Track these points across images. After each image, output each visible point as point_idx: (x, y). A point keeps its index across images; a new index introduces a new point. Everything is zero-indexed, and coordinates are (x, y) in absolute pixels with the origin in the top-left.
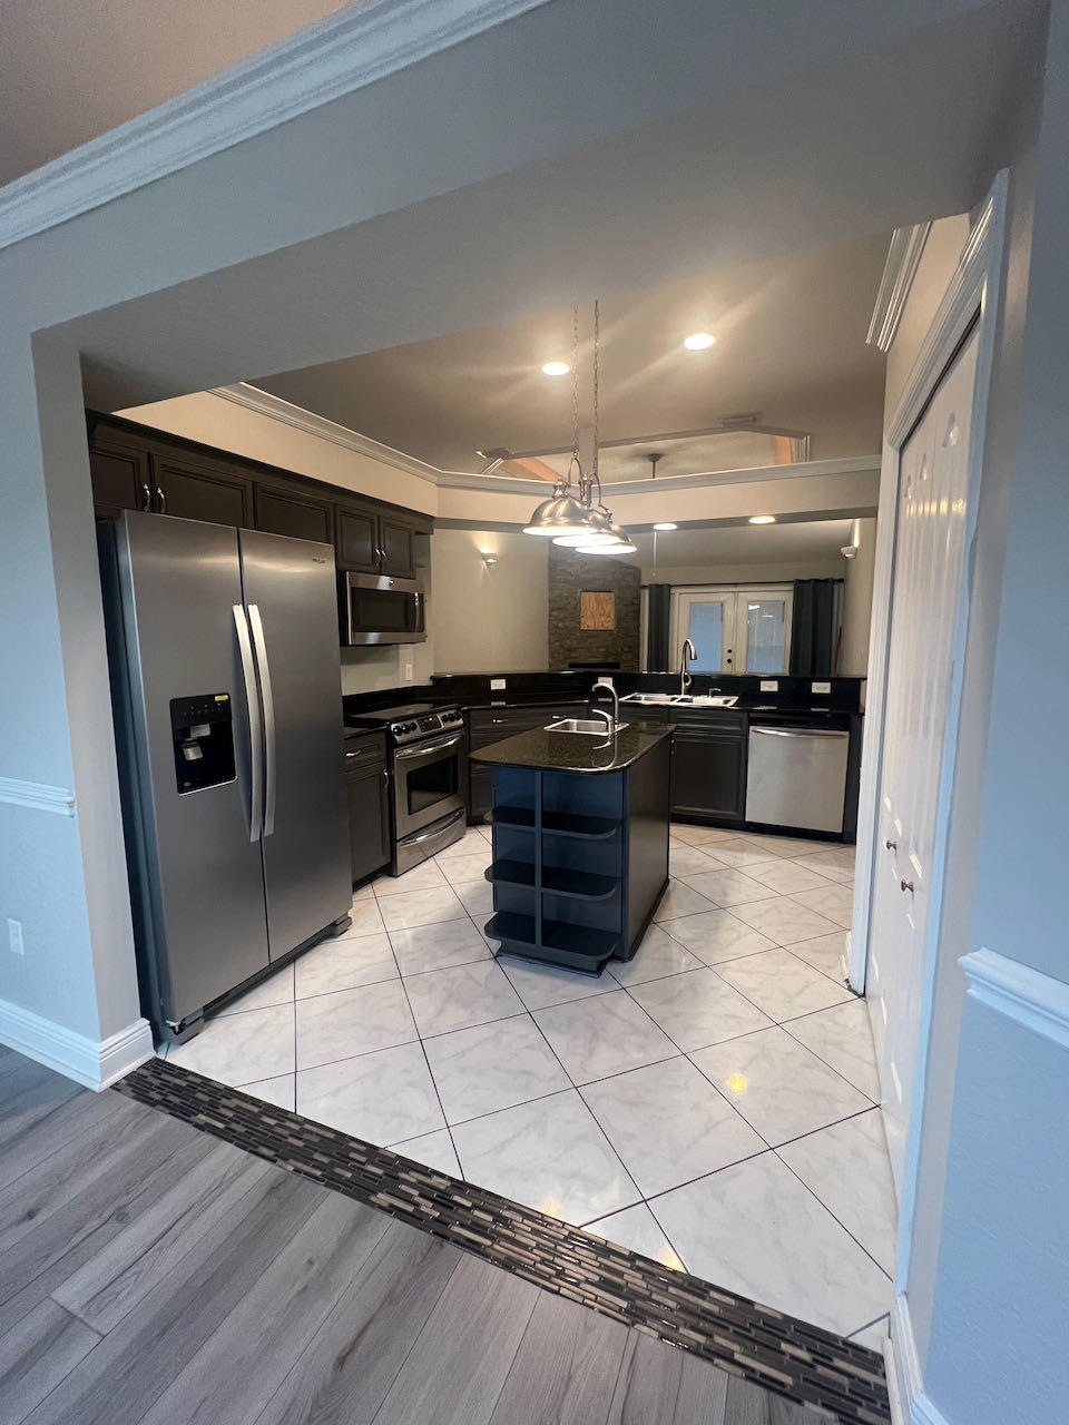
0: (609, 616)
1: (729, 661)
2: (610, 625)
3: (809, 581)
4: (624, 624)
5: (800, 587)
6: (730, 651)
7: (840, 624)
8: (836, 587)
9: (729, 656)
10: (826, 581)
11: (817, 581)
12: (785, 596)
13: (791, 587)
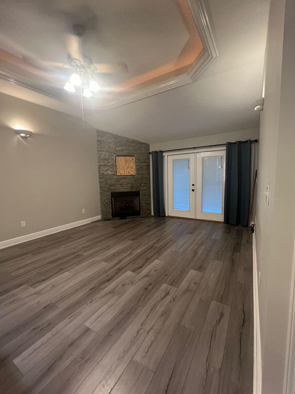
0: (132, 168)
1: (193, 190)
2: (133, 172)
3: (235, 143)
4: (141, 172)
5: (230, 147)
6: (193, 185)
7: (256, 169)
8: (253, 145)
9: (193, 188)
10: (246, 142)
11: (240, 142)
12: (222, 153)
13: (225, 148)
